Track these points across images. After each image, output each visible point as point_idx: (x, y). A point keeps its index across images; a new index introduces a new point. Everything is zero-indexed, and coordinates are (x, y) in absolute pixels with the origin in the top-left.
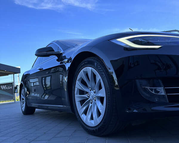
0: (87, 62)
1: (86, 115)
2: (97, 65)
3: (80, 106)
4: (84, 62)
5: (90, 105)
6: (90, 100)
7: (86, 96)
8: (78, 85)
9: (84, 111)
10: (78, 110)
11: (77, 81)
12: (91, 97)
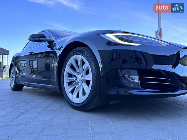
0: (78, 51)
1: (73, 94)
2: (87, 54)
3: (68, 86)
4: (75, 50)
5: (77, 86)
6: (77, 83)
7: (74, 79)
8: (67, 69)
9: (71, 90)
10: (66, 90)
11: (67, 66)
12: (78, 80)
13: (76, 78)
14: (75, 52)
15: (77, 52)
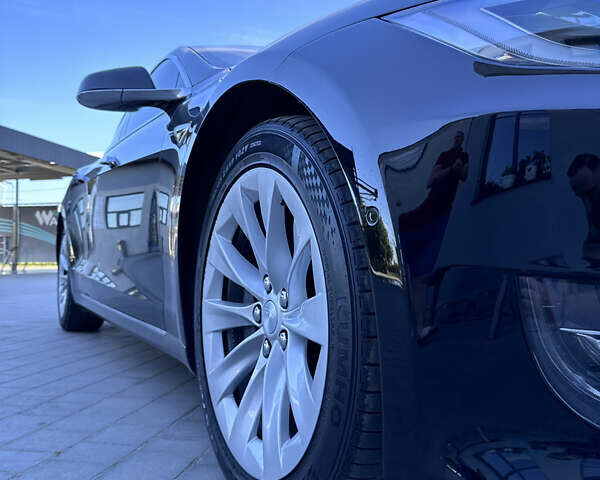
1: (238, 405)
10: (209, 373)
11: (214, 233)
13: (258, 312)
14: (246, 154)
15: (257, 149)
